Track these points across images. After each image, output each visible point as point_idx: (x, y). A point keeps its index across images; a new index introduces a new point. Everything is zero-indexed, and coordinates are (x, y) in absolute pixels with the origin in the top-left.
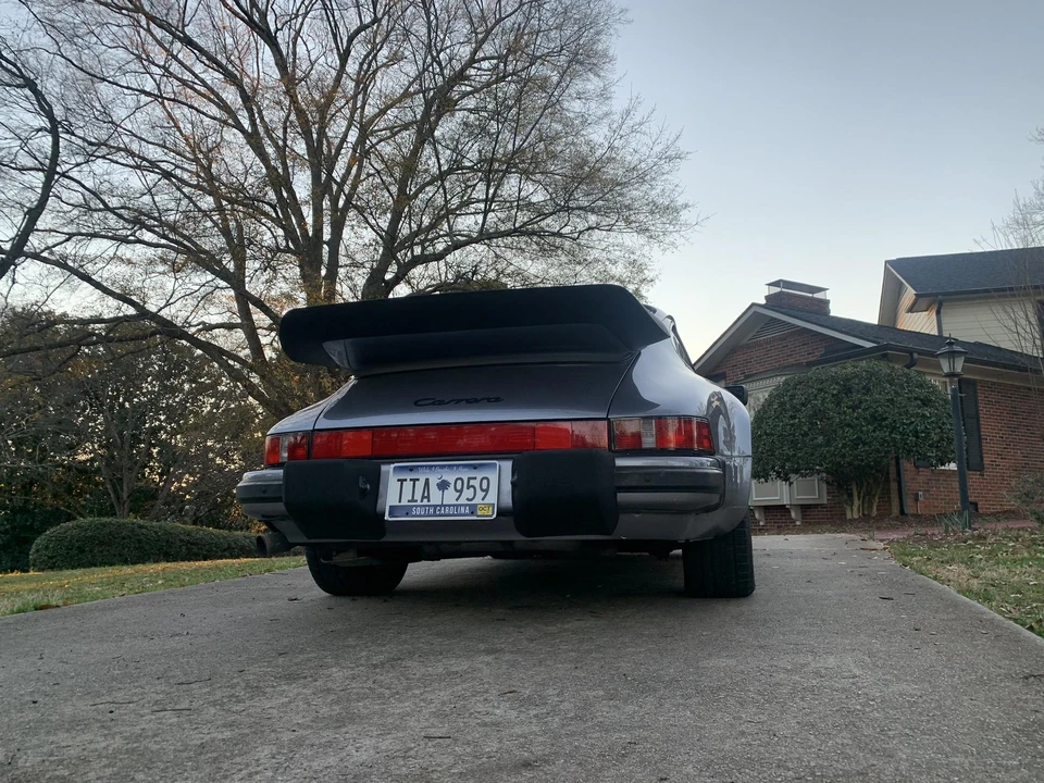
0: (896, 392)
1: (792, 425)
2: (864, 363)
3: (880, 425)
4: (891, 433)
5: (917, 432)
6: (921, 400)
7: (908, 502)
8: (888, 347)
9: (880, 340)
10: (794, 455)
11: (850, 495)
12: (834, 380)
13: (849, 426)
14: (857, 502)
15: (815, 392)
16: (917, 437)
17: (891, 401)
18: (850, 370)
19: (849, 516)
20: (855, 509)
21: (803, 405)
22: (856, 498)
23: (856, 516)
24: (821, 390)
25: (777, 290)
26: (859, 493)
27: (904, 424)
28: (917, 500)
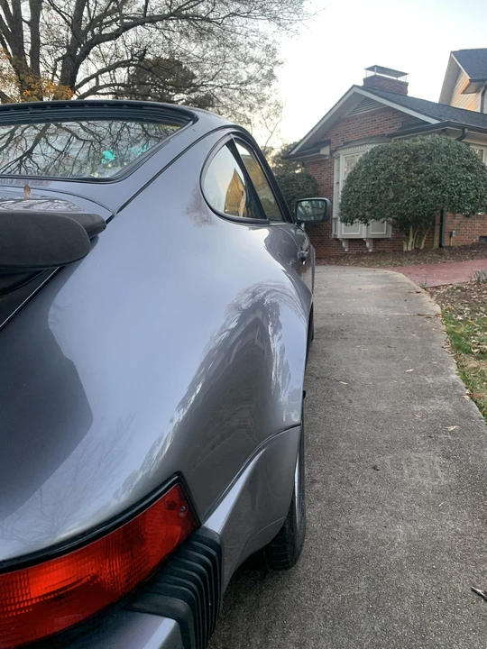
0: (450, 161)
1: (374, 185)
2: (429, 138)
3: (435, 187)
4: (442, 192)
5: (460, 191)
6: (467, 167)
7: (446, 237)
8: (448, 124)
9: (442, 118)
10: (373, 208)
11: (408, 235)
12: (407, 150)
13: (413, 186)
14: (411, 240)
15: (392, 159)
16: (460, 196)
17: (446, 168)
18: (419, 142)
19: (405, 249)
20: (410, 244)
21: (383, 169)
22: (411, 236)
23: (410, 249)
24: (396, 158)
25: (371, 74)
26: (414, 233)
27: (452, 186)
28: (451, 236)
